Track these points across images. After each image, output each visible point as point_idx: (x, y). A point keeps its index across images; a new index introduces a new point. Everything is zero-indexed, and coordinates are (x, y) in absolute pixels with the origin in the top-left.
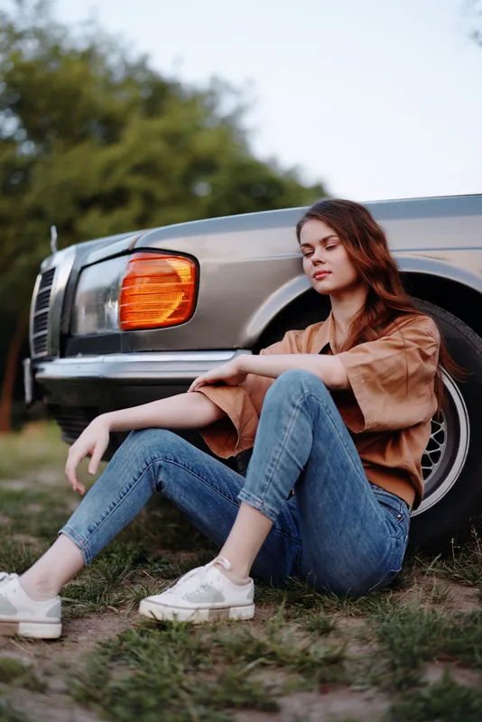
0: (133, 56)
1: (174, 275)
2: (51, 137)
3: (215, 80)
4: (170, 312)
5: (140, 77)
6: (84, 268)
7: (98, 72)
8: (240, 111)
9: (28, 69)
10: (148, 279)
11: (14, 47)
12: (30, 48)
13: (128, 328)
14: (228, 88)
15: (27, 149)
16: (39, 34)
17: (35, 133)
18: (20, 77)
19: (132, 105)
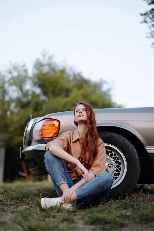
0: (77, 72)
1: (54, 125)
2: (50, 94)
3: (101, 80)
4: (53, 134)
5: (78, 78)
6: (35, 124)
7: (65, 76)
8: (109, 90)
9: (44, 75)
10: (48, 126)
11: (41, 68)
12: (46, 69)
13: (43, 138)
14: (105, 82)
15: (43, 98)
16: (49, 65)
17: (45, 93)
18: (42, 77)
19: (75, 86)
